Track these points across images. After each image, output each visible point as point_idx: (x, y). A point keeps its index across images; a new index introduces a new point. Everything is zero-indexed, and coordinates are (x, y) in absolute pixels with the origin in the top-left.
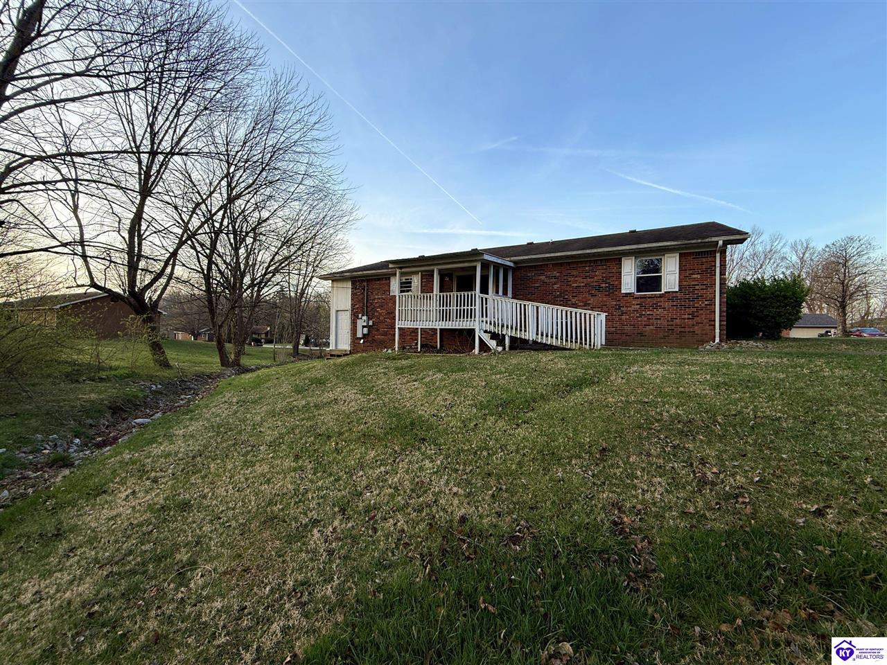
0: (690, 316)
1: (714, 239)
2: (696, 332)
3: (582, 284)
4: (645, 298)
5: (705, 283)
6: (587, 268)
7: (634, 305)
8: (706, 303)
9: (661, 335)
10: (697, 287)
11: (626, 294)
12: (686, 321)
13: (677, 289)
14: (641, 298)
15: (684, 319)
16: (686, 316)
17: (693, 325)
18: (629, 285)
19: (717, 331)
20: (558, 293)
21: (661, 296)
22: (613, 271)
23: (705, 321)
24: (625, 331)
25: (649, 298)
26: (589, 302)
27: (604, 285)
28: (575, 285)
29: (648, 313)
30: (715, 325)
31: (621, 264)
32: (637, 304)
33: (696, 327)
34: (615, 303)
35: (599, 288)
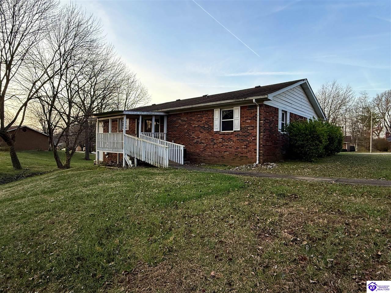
0: (245, 147)
1: (250, 98)
2: (248, 157)
3: (197, 126)
4: (225, 134)
5: (253, 126)
6: (199, 116)
7: (219, 139)
8: (253, 138)
9: (232, 158)
10: (249, 128)
11: (216, 132)
12: (244, 149)
13: (239, 130)
14: (223, 134)
15: (243, 148)
16: (243, 147)
17: (247, 152)
18: (217, 126)
19: (258, 156)
20: (186, 131)
21: (232, 134)
22: (210, 117)
23: (253, 149)
24: (216, 155)
25: (227, 134)
26: (200, 136)
27: (206, 126)
28: (193, 126)
29: (226, 144)
30: (256, 153)
31: (214, 113)
32: (221, 138)
33: (248, 154)
34: (211, 137)
35: (204, 128)
